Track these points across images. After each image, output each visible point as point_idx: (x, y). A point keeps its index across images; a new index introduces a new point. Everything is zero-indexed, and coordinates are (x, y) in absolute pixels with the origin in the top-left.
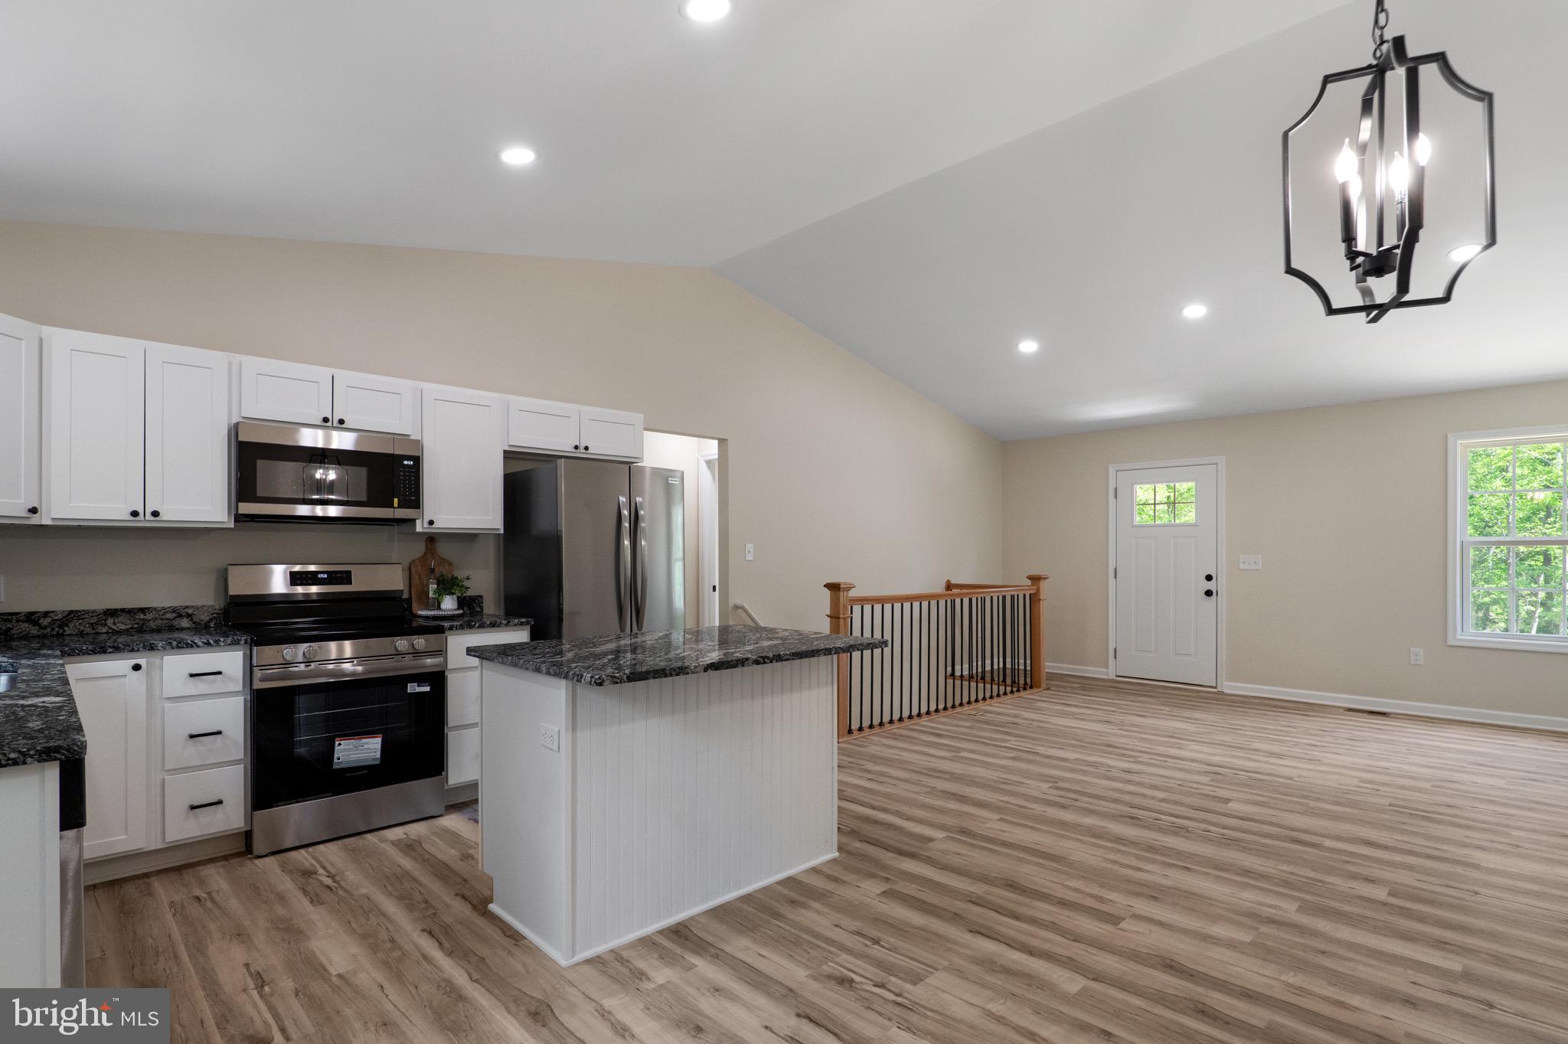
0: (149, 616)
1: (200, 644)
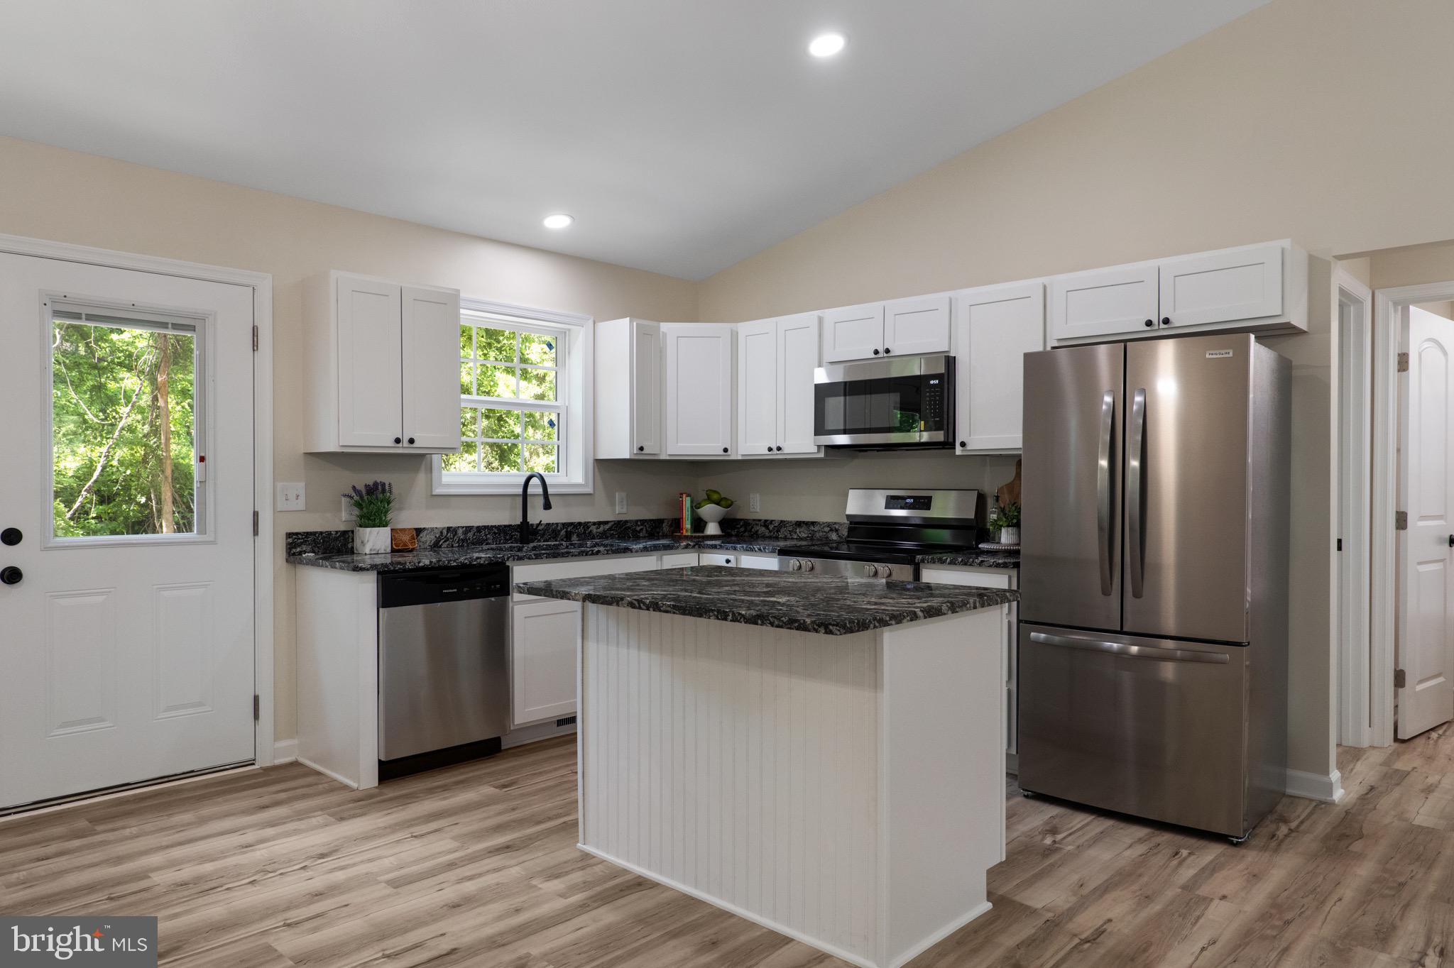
0: (816, 528)
1: (757, 549)
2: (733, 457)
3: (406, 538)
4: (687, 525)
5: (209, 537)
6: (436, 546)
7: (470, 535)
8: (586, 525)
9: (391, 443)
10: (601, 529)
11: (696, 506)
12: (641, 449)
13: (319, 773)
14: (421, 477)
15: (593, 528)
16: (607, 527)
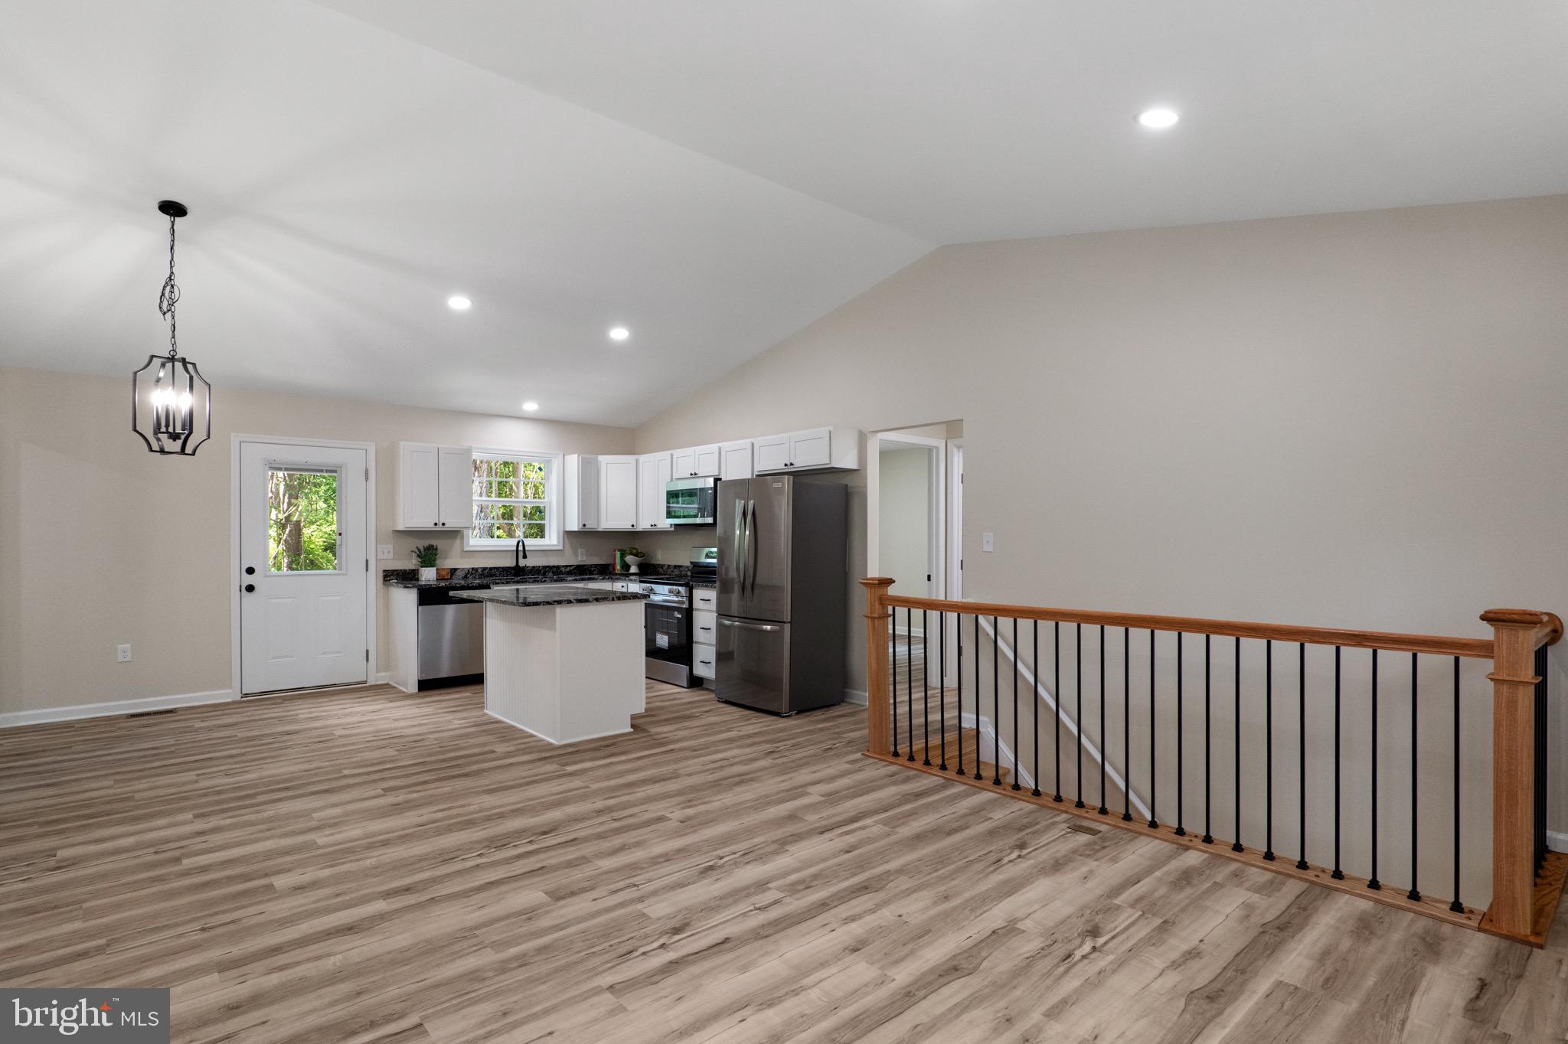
2: (638, 530)
3: (444, 573)
4: (618, 567)
5: (344, 572)
6: (465, 577)
7: (486, 572)
8: (558, 567)
9: (433, 525)
10: (568, 569)
11: (623, 556)
12: (584, 525)
13: (395, 687)
14: (458, 542)
15: (563, 569)
16: (572, 568)
